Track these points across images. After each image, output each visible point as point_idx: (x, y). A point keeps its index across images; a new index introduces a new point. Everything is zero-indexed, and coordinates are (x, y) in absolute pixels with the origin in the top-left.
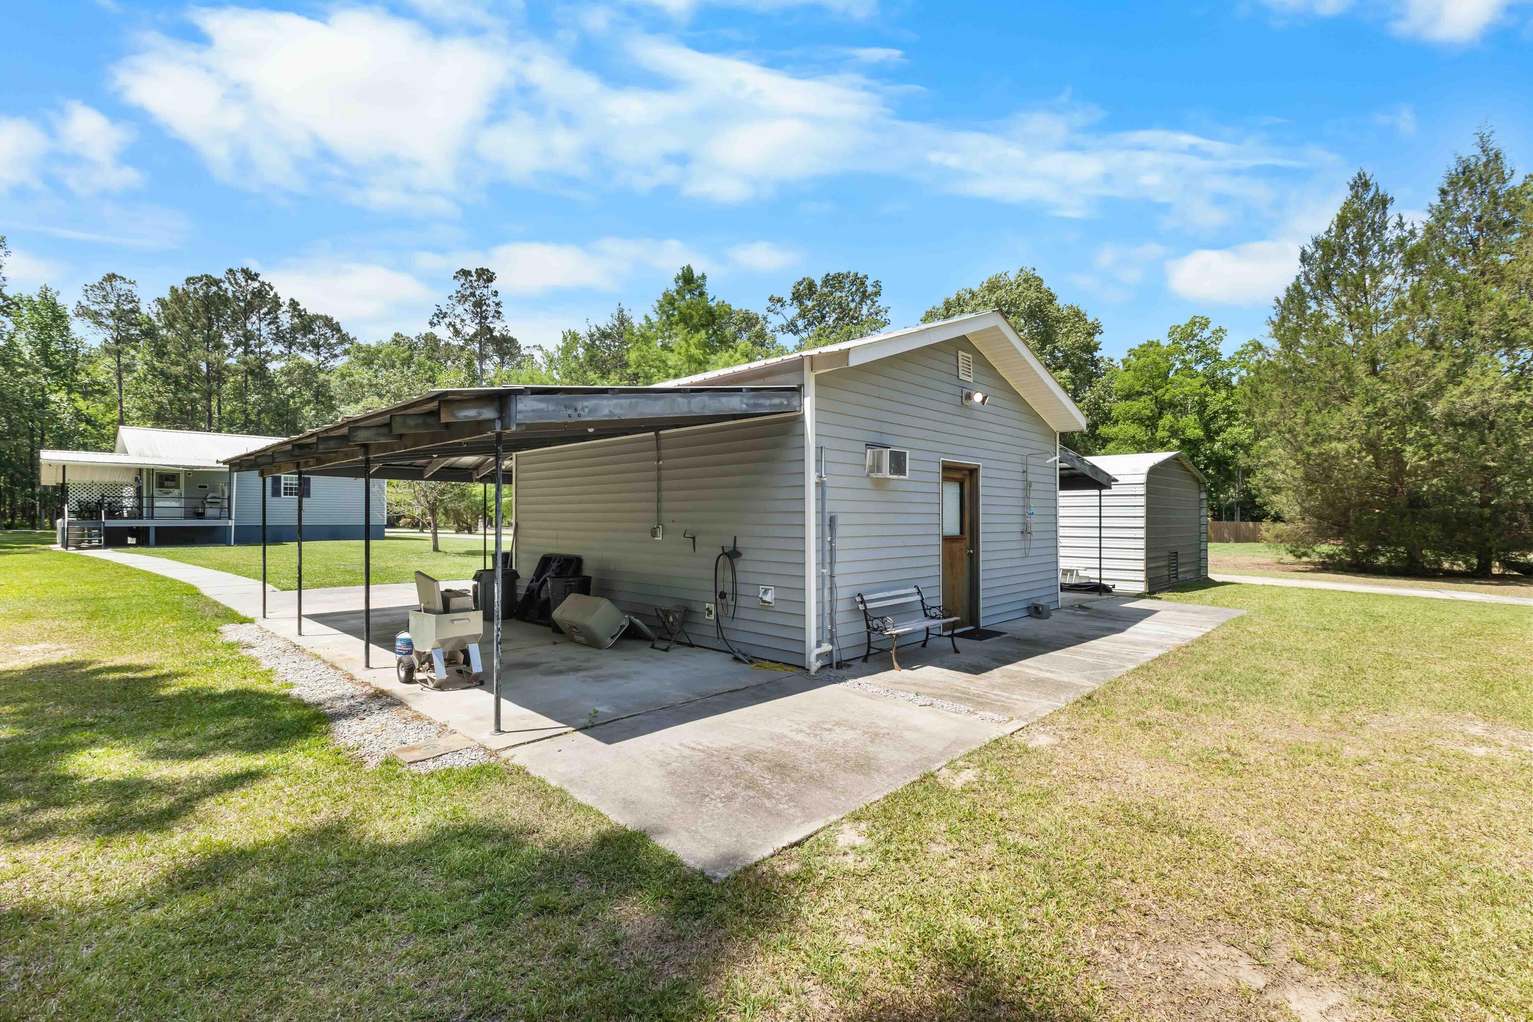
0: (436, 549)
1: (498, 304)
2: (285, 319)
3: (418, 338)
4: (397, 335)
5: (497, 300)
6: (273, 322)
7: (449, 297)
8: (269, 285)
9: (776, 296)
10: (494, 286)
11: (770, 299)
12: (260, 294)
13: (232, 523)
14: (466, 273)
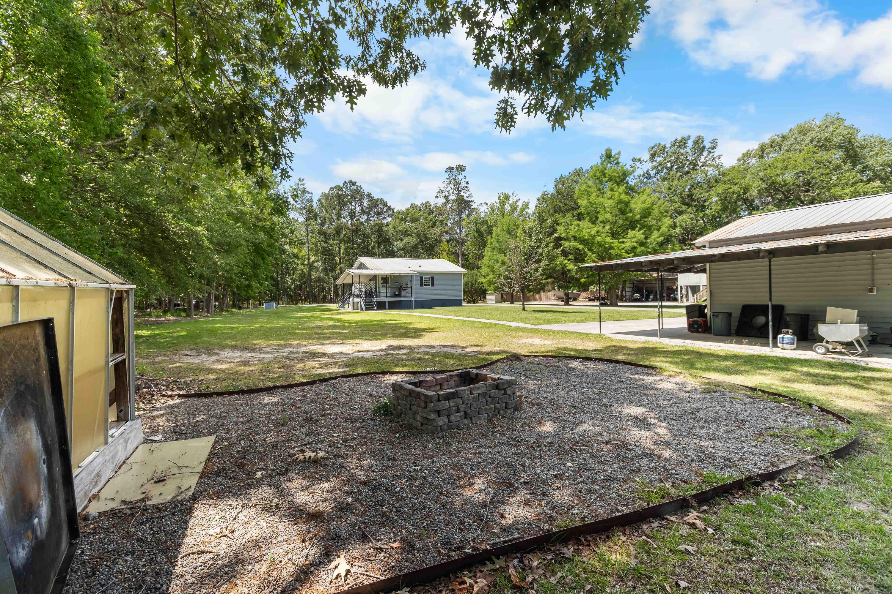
0: (524, 309)
1: (467, 183)
2: (366, 203)
3: (421, 205)
4: (412, 204)
5: (466, 180)
6: (361, 205)
7: (444, 182)
8: (360, 187)
9: (637, 157)
10: (464, 173)
11: (632, 160)
12: (356, 191)
13: (413, 299)
14: (451, 169)
